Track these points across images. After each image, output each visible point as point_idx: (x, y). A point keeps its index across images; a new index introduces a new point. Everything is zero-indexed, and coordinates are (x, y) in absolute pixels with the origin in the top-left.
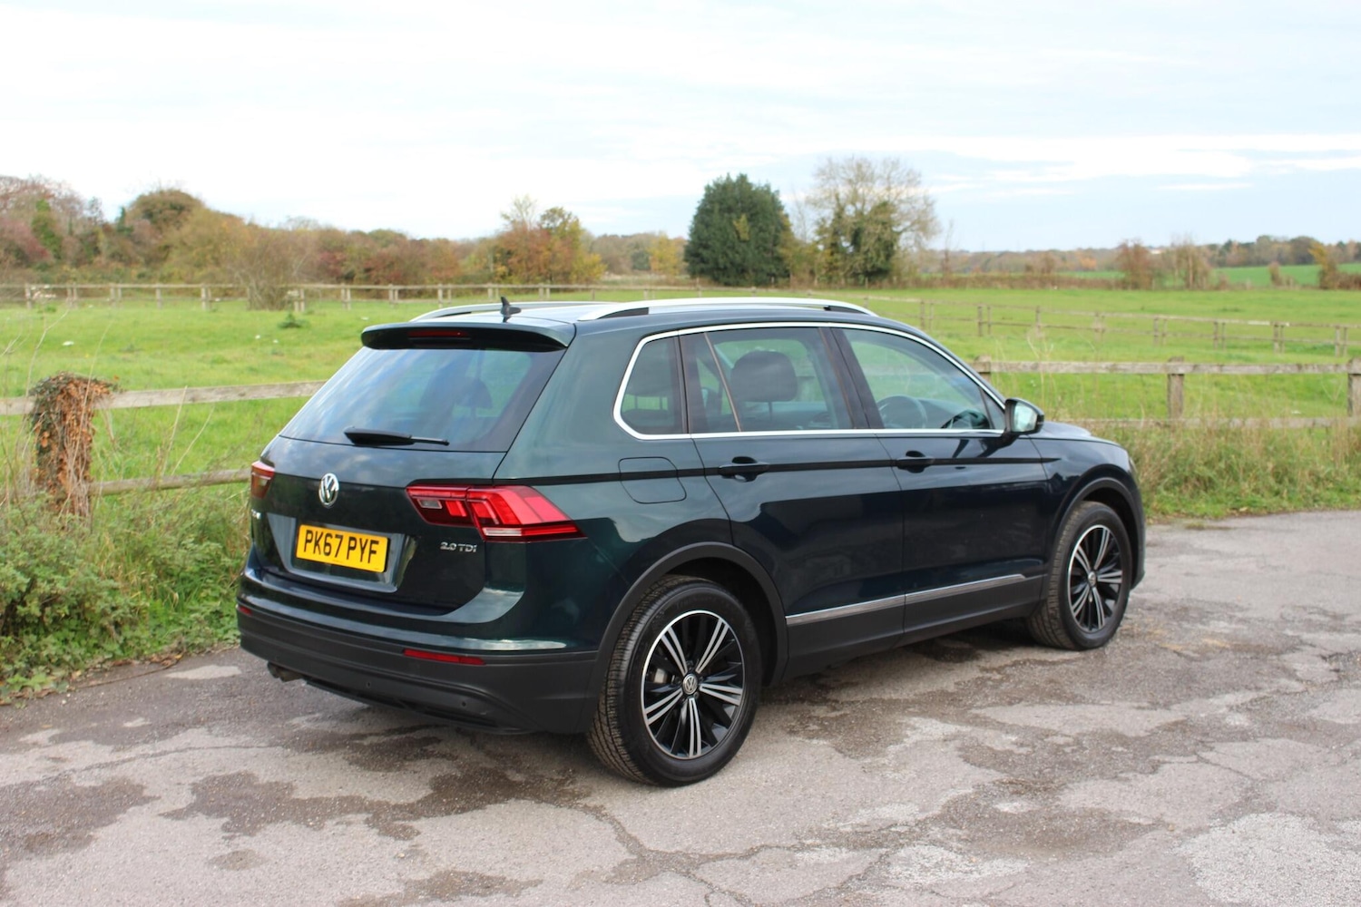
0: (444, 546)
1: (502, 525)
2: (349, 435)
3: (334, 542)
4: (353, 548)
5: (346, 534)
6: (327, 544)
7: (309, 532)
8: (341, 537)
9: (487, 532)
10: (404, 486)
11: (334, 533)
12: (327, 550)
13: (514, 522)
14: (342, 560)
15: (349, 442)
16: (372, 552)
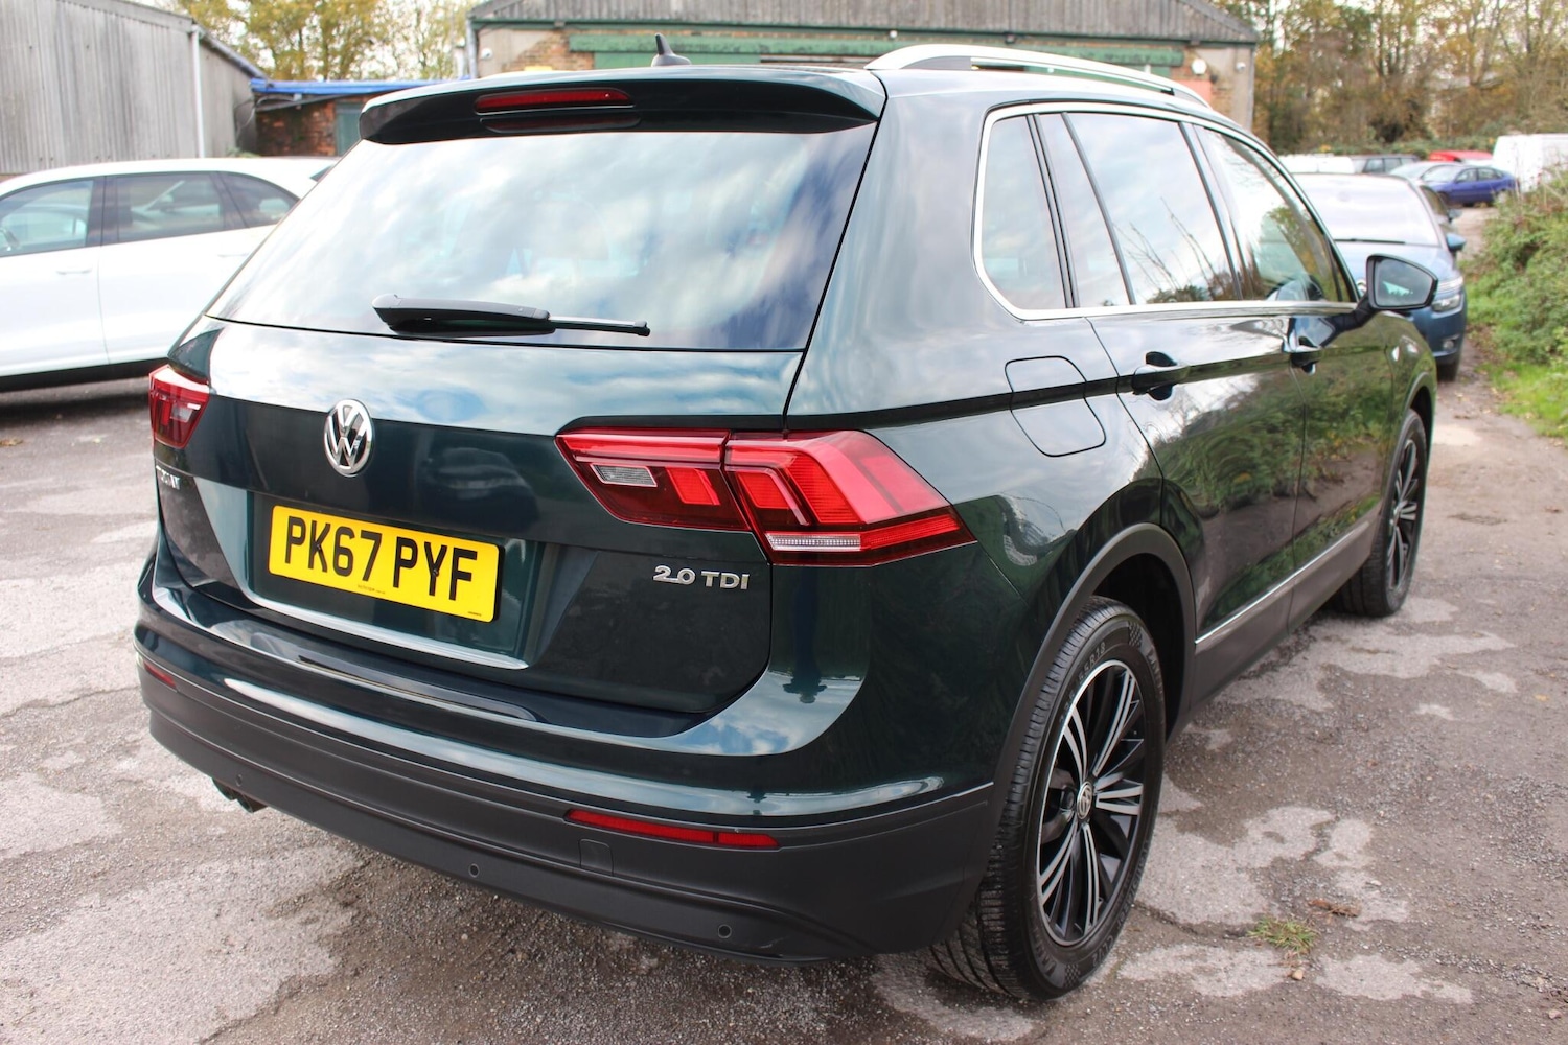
0: (663, 573)
1: (814, 527)
2: (386, 314)
3: (361, 548)
4: (411, 564)
5: (390, 535)
6: (340, 550)
7: (293, 521)
8: (377, 538)
9: (779, 543)
10: (551, 432)
11: (358, 526)
12: (343, 561)
13: (849, 520)
14: (380, 586)
15: (386, 329)
16: (458, 575)
